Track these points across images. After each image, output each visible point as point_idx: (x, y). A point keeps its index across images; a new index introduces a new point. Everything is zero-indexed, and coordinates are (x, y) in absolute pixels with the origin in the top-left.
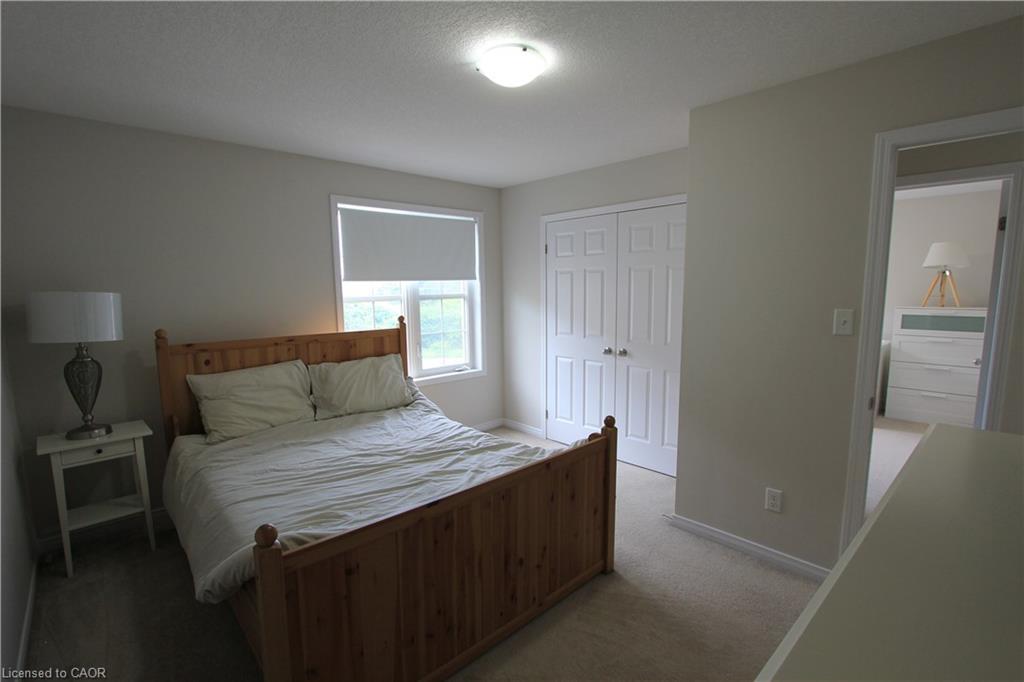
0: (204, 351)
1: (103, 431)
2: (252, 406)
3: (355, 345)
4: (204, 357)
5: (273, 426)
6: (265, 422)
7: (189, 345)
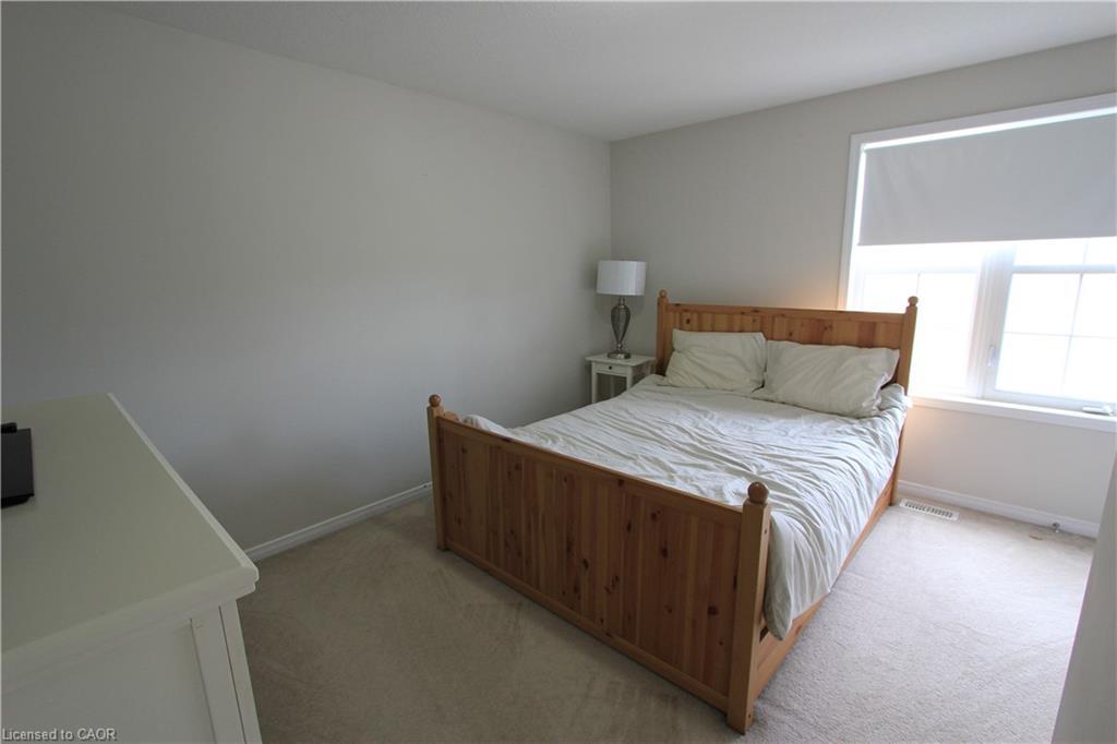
0: (686, 311)
1: (622, 356)
2: (700, 365)
3: (831, 327)
4: (687, 316)
5: (708, 388)
6: (703, 382)
7: (678, 305)
